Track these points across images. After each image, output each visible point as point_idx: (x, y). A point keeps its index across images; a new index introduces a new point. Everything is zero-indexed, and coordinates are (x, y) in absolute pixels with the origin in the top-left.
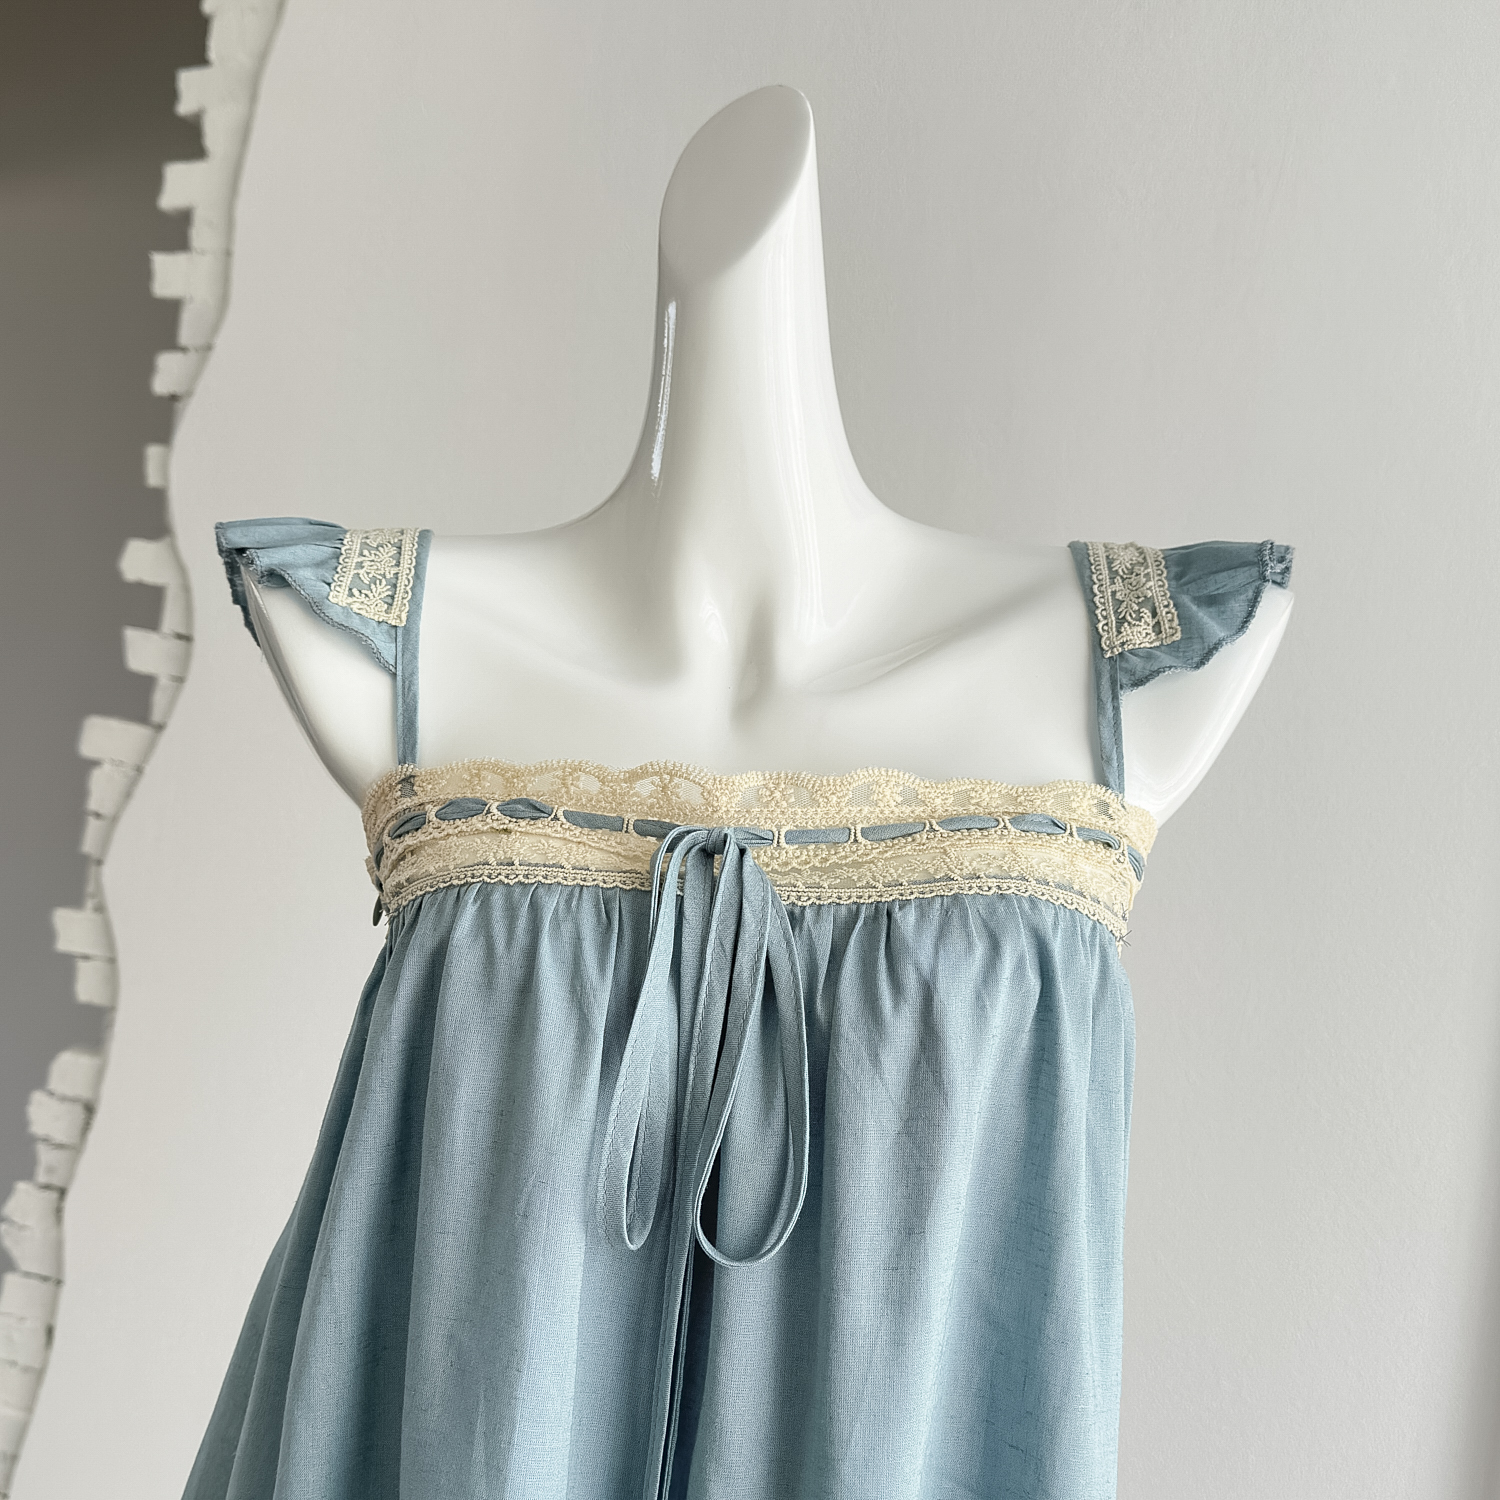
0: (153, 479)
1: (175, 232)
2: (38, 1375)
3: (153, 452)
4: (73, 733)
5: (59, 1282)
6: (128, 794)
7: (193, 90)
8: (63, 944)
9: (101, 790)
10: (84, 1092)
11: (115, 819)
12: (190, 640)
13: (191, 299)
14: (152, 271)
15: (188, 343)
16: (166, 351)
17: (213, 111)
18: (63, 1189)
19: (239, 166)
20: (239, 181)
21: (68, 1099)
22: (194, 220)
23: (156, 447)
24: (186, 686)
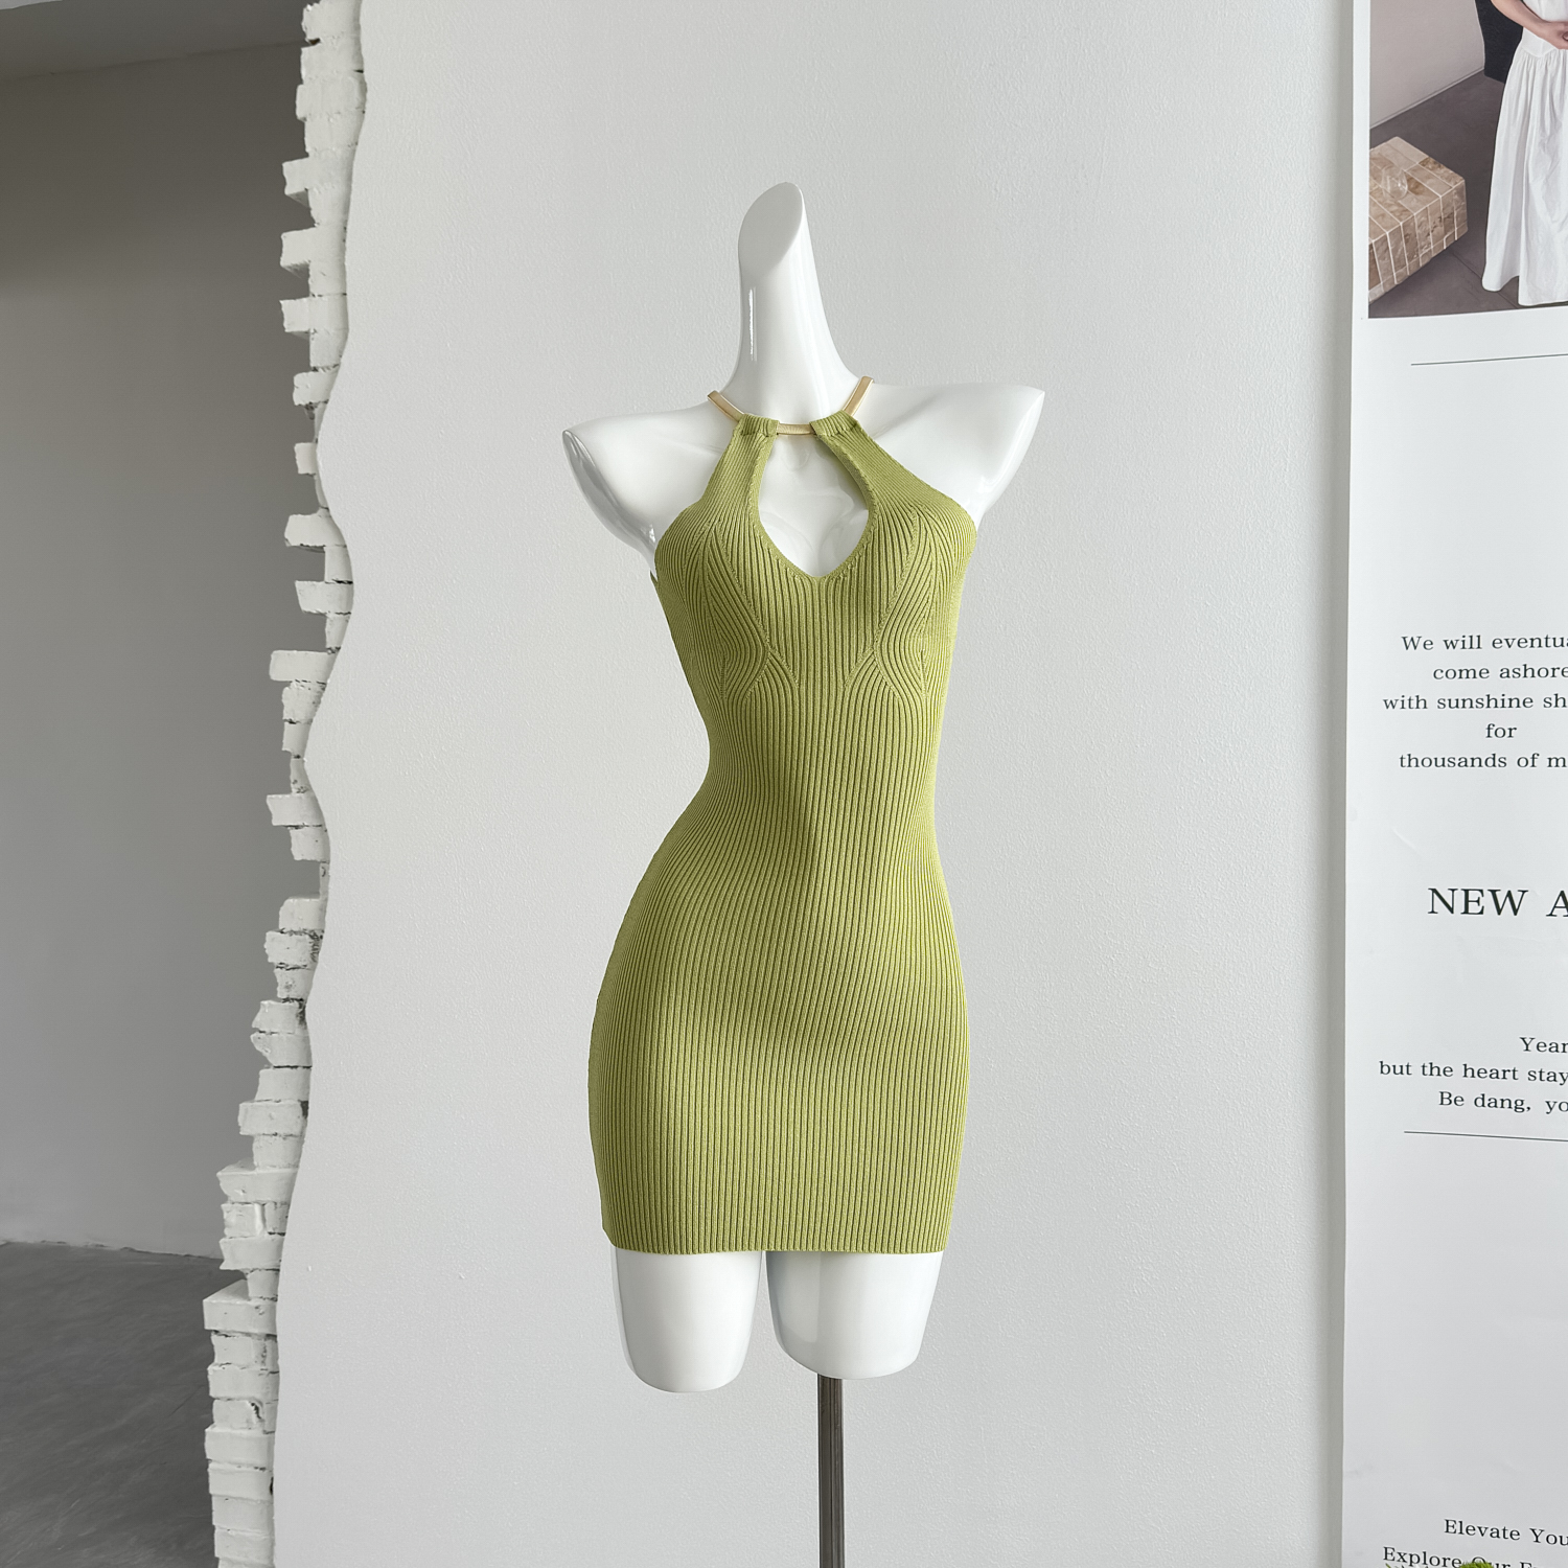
0: (303, 468)
1: (297, 283)
2: (302, 1136)
3: (301, 450)
5: (309, 1067)
6: (317, 703)
7: (296, 176)
8: (275, 822)
9: (293, 703)
10: (310, 928)
11: (310, 722)
12: (350, 583)
13: (315, 331)
14: (282, 314)
15: (319, 365)
16: (301, 372)
17: (315, 189)
18: (301, 1000)
19: (342, 229)
20: (344, 241)
21: (295, 933)
22: (311, 273)
23: (302, 444)
24: (352, 616)
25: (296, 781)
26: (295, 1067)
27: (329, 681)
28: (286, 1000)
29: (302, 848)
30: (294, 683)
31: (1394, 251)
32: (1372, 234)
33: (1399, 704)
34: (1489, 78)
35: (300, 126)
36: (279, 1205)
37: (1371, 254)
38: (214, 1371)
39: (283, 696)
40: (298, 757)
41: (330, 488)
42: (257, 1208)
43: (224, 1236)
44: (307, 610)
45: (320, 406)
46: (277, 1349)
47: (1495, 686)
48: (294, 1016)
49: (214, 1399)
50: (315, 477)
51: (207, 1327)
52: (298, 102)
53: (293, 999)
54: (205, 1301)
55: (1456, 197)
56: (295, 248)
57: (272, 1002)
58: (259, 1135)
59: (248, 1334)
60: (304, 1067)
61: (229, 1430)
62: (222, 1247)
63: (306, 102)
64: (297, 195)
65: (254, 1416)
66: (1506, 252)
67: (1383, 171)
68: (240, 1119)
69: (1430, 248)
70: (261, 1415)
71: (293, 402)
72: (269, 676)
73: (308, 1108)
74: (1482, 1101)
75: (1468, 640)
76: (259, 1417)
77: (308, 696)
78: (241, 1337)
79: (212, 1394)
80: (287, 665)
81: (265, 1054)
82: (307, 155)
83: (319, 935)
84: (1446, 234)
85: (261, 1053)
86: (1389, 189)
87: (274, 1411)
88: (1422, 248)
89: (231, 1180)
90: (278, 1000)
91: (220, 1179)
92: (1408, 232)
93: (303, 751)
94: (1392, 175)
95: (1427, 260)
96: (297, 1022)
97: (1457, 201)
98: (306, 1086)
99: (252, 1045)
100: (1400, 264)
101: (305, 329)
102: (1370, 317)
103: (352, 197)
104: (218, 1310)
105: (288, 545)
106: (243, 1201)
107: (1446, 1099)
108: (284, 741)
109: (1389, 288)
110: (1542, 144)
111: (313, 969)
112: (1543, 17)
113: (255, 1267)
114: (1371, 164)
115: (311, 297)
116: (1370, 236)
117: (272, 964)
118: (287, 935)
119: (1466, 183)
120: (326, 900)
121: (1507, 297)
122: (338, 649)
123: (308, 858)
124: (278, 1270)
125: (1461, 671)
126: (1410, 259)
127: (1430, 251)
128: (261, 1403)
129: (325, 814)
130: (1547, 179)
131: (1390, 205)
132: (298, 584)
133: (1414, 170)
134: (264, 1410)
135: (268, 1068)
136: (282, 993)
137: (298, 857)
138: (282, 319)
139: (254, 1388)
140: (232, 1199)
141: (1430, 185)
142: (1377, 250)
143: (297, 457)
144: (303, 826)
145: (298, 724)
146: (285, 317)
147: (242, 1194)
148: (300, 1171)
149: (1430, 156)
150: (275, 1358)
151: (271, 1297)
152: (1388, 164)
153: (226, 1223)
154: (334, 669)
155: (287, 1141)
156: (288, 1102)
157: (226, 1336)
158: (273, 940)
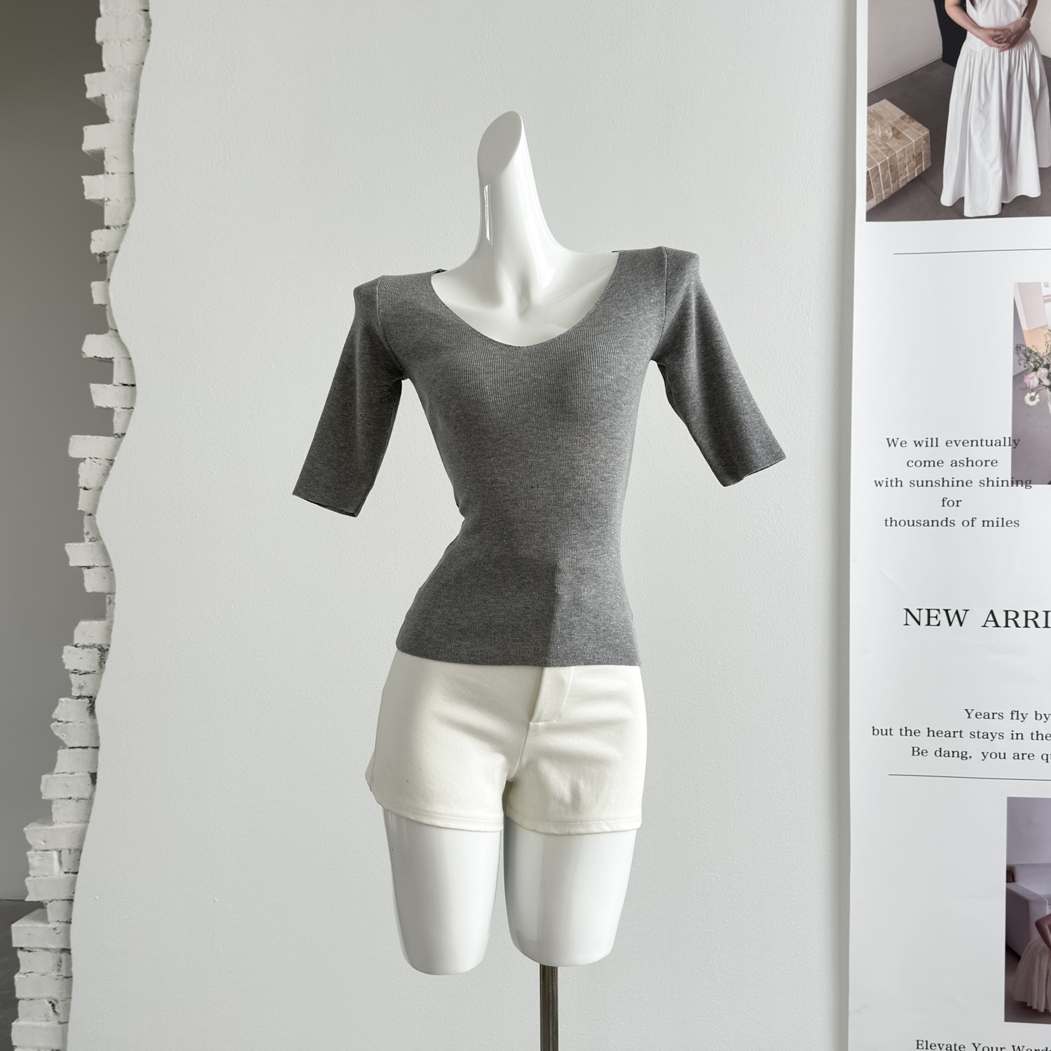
0: (97, 300)
1: (96, 164)
2: (90, 801)
3: (96, 286)
4: (66, 444)
5: (97, 748)
6: (106, 474)
7: (94, 85)
8: (72, 564)
9: (87, 475)
10: (98, 640)
11: (100, 489)
12: (133, 385)
13: (109, 200)
14: (83, 186)
15: (111, 224)
16: (97, 229)
17: (110, 96)
18: (91, 697)
19: (130, 125)
20: (132, 134)
21: (87, 647)
22: (106, 156)
23: (97, 282)
24: (135, 411)
25: (88, 533)
26: (86, 747)
27: (116, 459)
28: (79, 697)
29: (93, 583)
30: (88, 460)
31: (883, 176)
32: (869, 164)
33: (884, 484)
34: (945, 65)
35: (98, 49)
36: (72, 851)
37: (868, 178)
38: (20, 978)
39: (79, 469)
40: (90, 515)
41: (119, 315)
42: (55, 854)
43: (29, 875)
44: (99, 405)
45: (112, 255)
46: (71, 960)
47: (947, 472)
48: (84, 709)
49: (18, 1000)
50: (107, 307)
51: (15, 945)
52: (97, 30)
53: (84, 697)
54: (14, 926)
55: (924, 142)
56: (93, 137)
57: (69, 699)
58: (57, 799)
59: (47, 949)
60: (93, 747)
61: (31, 1023)
62: (27, 884)
63: (102, 30)
64: (96, 98)
65: (51, 1011)
66: (956, 180)
67: (876, 123)
68: (42, 787)
69: (907, 175)
70: (56, 1010)
71: (90, 251)
72: (68, 454)
73: (96, 778)
74: (940, 753)
75: (929, 441)
76: (55, 1012)
77: (97, 469)
78: (41, 951)
79: (18, 995)
80: (82, 446)
81: (62, 738)
82: (103, 70)
83: (105, 648)
84: (917, 165)
85: (58, 738)
86: (880, 134)
87: (67, 1007)
88: (901, 175)
89: (34, 833)
90: (73, 697)
91: (26, 833)
92: (892, 164)
93: (95, 511)
94: (882, 125)
95: (904, 184)
96: (87, 713)
97: (924, 145)
98: (95, 762)
99: (52, 731)
100: (887, 185)
101: (100, 198)
102: (868, 219)
103: (140, 102)
104: (23, 932)
105: (84, 356)
106: (44, 849)
107: (916, 751)
108: (80, 503)
109: (879, 201)
110: (980, 110)
111: (101, 673)
112: (981, 23)
113: (53, 898)
114: (868, 117)
115: (107, 175)
116: (867, 165)
117: (68, 670)
118: (80, 649)
119: (930, 132)
120: (112, 622)
121: (956, 211)
122: (124, 434)
123: (98, 591)
124: (72, 900)
125: (925, 462)
126: (894, 182)
127: (907, 177)
128: (56, 1001)
129: (112, 557)
130: (982, 134)
131: (880, 146)
132: (93, 386)
133: (896, 123)
134: (60, 1007)
135: (63, 748)
136: (75, 692)
137: (89, 589)
138: (83, 189)
139: (52, 989)
140: (36, 847)
141: (908, 133)
142: (872, 175)
143: (93, 292)
144: (94, 566)
145: (90, 491)
146: (86, 188)
147: (43, 843)
148: (90, 825)
149: (907, 113)
150: (69, 965)
151: (65, 920)
152: (880, 118)
153: (31, 866)
154: (121, 449)
155: (79, 803)
156: (81, 774)
157: (30, 951)
158: (69, 652)
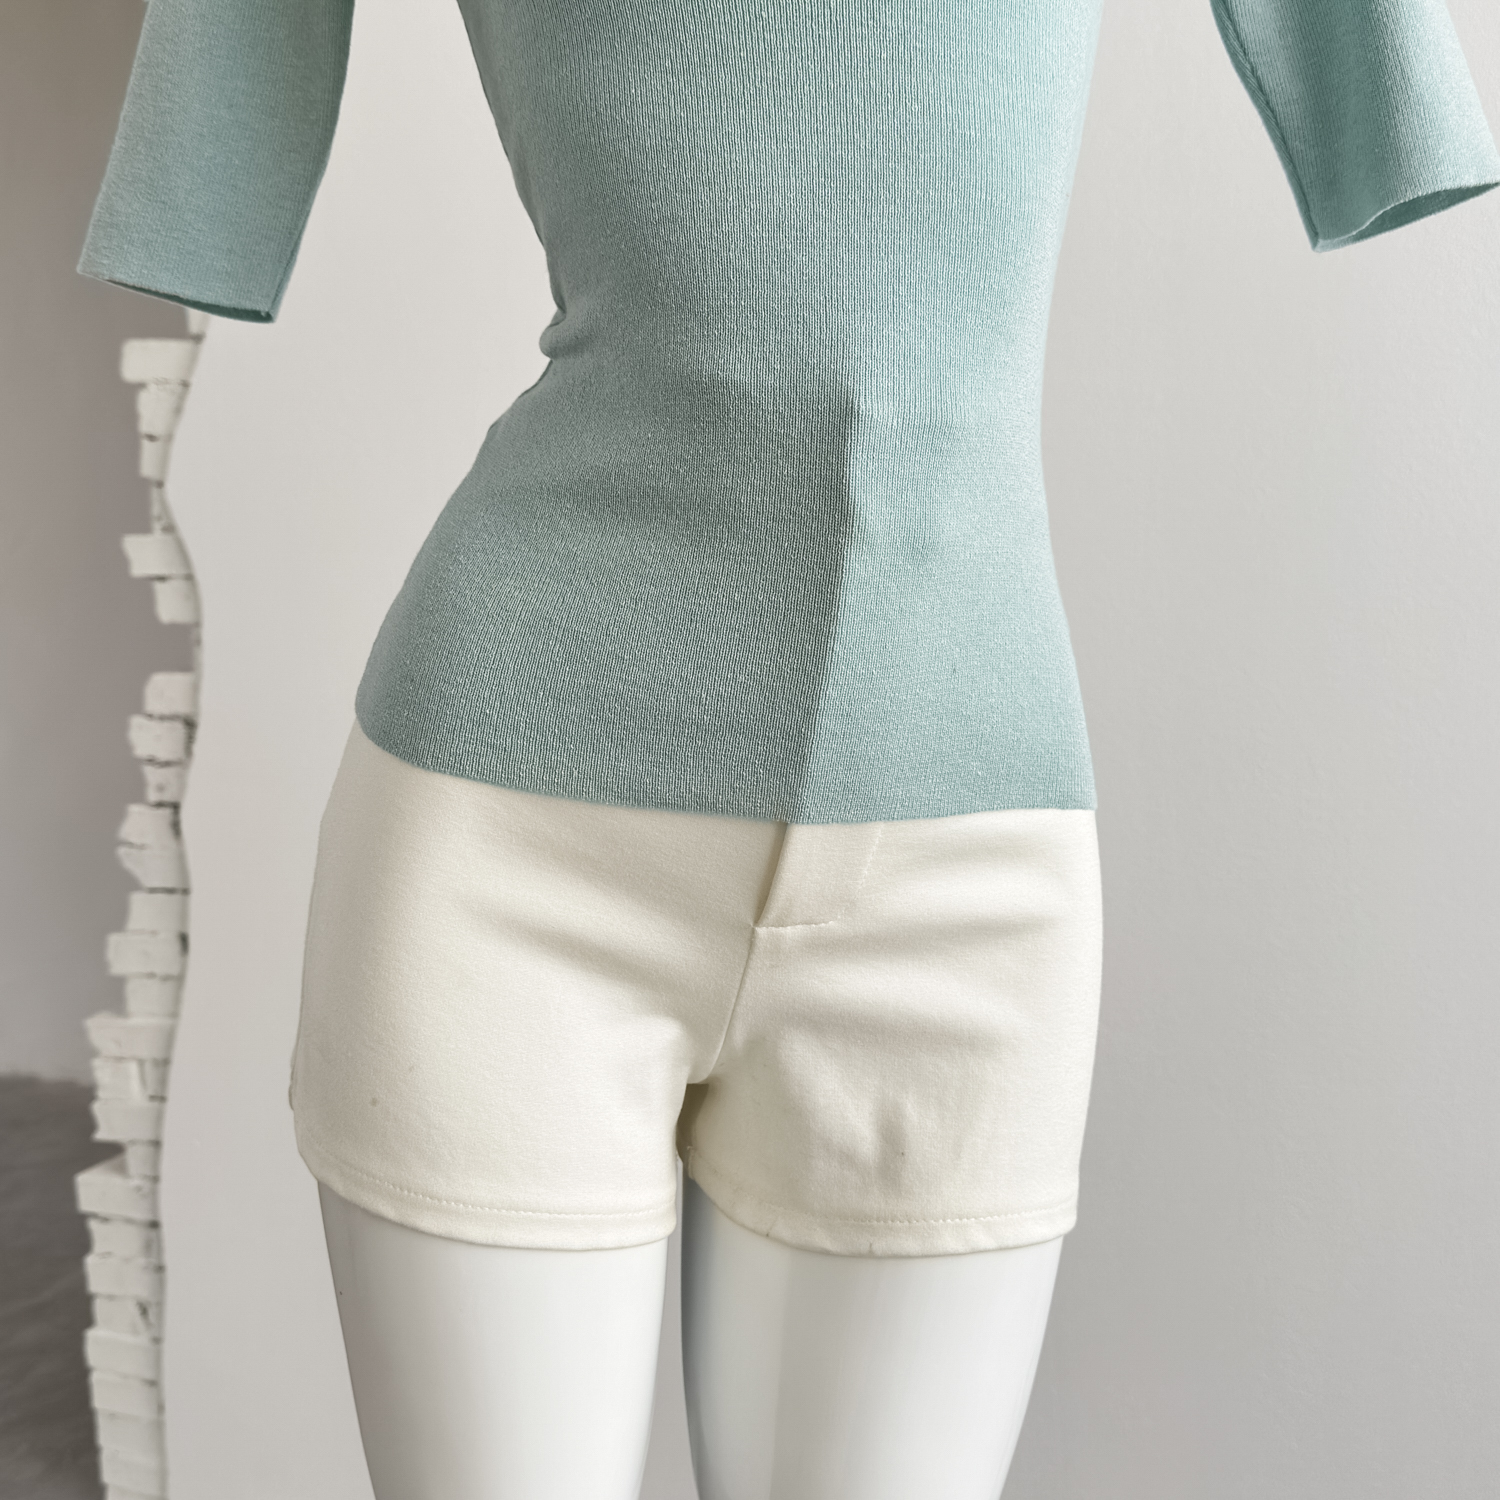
25: (159, 518)
26: (170, 891)
27: (194, 381)
28: (160, 805)
29: (169, 607)
36: (157, 1062)
38: (93, 1262)
39: (139, 403)
40: (159, 484)
42: (133, 1068)
43: (96, 1100)
46: (161, 1240)
48: (167, 826)
49: (92, 1294)
51: (83, 1209)
53: (167, 804)
54: (78, 1177)
58: (133, 976)
60: (181, 891)
61: (111, 1335)
62: (95, 1112)
65: (140, 1319)
68: (109, 954)
70: (147, 1318)
72: (119, 376)
73: (187, 943)
77: (166, 402)
78: (121, 1223)
80: (143, 359)
81: (135, 873)
83: (193, 721)
85: (131, 873)
87: (160, 1315)
89: (101, 1029)
90: (149, 805)
91: (89, 1029)
93: (164, 476)
96: (170, 835)
98: (183, 915)
104: (94, 1189)
106: (117, 1056)
111: (186, 766)
113: (133, 1139)
117: (139, 762)
118: (157, 720)
120: (199, 678)
122: (202, 336)
123: (177, 620)
124: (159, 1144)
128: (147, 1304)
129: (193, 560)
135: (140, 891)
136: (153, 796)
139: (138, 1286)
140: (104, 1053)
144: (170, 577)
145: (158, 441)
147: (115, 1047)
150: (160, 1251)
151: (152, 1175)
153: (98, 1083)
154: (200, 363)
155: (167, 984)
156: (165, 933)
157: (105, 1220)
